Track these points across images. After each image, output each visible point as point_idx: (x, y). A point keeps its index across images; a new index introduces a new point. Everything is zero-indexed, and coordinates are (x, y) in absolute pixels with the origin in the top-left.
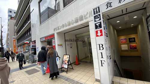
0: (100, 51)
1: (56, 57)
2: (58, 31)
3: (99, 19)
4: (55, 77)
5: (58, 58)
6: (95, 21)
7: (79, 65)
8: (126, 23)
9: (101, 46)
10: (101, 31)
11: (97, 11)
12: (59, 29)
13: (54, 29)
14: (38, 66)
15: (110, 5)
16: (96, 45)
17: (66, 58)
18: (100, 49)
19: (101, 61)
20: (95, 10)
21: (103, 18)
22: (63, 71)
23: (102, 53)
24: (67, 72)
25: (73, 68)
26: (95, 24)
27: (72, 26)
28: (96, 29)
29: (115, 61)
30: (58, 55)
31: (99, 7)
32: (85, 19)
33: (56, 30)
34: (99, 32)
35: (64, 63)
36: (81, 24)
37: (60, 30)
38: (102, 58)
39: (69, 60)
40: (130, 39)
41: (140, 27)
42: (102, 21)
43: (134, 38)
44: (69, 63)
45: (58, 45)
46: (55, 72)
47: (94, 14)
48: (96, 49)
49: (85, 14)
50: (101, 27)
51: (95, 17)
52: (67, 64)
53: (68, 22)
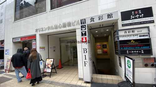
0: (84, 54)
1: (40, 60)
2: (41, 33)
3: (84, 29)
4: (37, 82)
5: (42, 61)
6: (82, 30)
7: (62, 69)
8: (102, 33)
9: (85, 50)
10: (86, 38)
11: (83, 22)
12: (42, 30)
13: (37, 30)
14: (8, 73)
15: (93, 20)
16: (82, 49)
17: (50, 62)
18: (84, 53)
19: (85, 62)
20: (82, 21)
21: (87, 28)
22: (46, 76)
23: (85, 55)
24: (50, 76)
25: (56, 72)
26: (82, 32)
27: (59, 30)
28: (82, 36)
29: (93, 63)
30: (42, 59)
31: (85, 19)
32: (73, 26)
33: (38, 31)
34: (84, 39)
35: (47, 67)
36: (69, 30)
37: (44, 32)
38: (86, 59)
39: (53, 64)
40: (103, 45)
41: (110, 37)
42: (86, 30)
43: (106, 45)
44: (53, 67)
45: (40, 48)
46: (37, 77)
47: (81, 24)
48: (81, 52)
49: (73, 22)
50: (86, 35)
51: (81, 26)
52: (51, 68)
53: (54, 25)
